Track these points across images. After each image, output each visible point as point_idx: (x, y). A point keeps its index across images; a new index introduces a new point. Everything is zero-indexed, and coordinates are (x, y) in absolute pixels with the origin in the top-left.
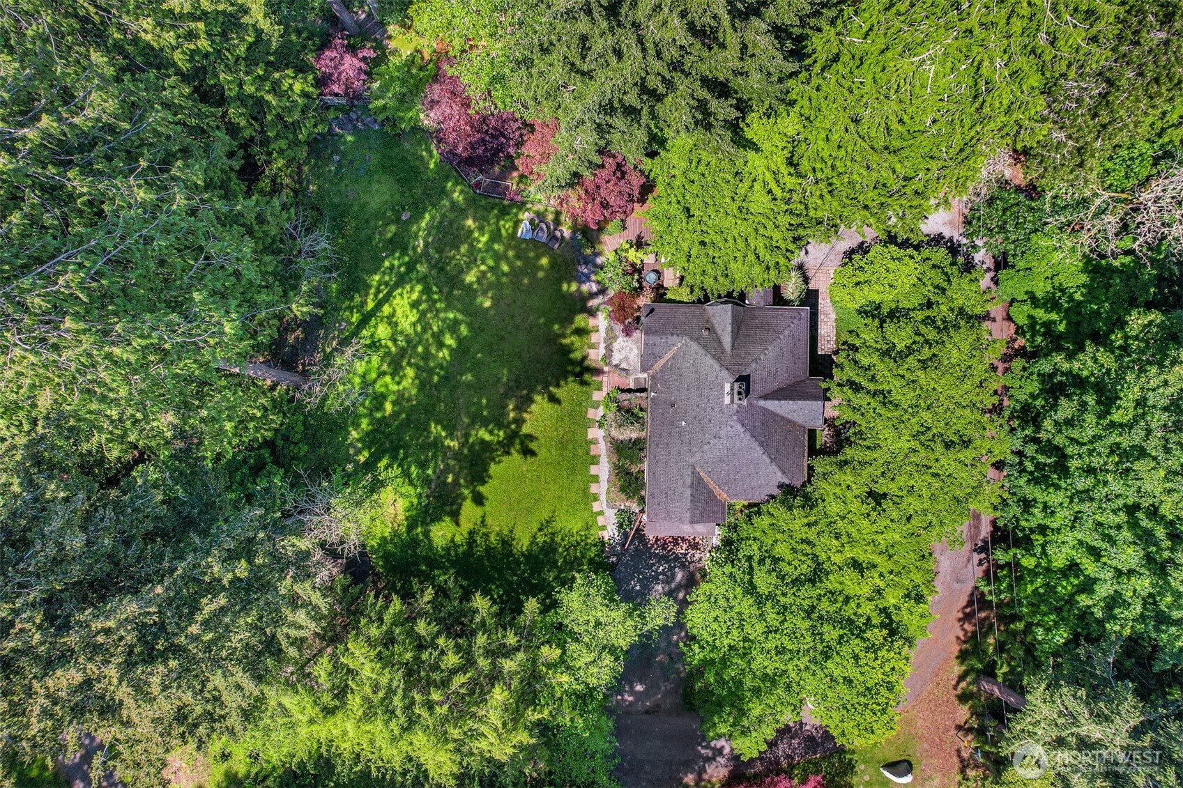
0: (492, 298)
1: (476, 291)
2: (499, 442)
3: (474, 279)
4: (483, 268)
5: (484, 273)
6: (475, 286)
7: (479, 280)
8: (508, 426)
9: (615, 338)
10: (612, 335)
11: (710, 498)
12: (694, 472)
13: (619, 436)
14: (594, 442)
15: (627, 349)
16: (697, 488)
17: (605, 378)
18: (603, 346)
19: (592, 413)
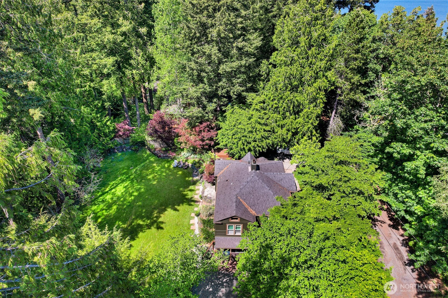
0: (157, 181)
1: (151, 180)
2: (146, 225)
4: (156, 174)
7: (153, 177)
8: (152, 219)
9: (206, 188)
10: (205, 188)
11: (246, 210)
12: (237, 198)
13: (205, 218)
14: (193, 224)
15: (211, 191)
16: (239, 204)
17: (201, 203)
18: (201, 194)
19: (193, 215)
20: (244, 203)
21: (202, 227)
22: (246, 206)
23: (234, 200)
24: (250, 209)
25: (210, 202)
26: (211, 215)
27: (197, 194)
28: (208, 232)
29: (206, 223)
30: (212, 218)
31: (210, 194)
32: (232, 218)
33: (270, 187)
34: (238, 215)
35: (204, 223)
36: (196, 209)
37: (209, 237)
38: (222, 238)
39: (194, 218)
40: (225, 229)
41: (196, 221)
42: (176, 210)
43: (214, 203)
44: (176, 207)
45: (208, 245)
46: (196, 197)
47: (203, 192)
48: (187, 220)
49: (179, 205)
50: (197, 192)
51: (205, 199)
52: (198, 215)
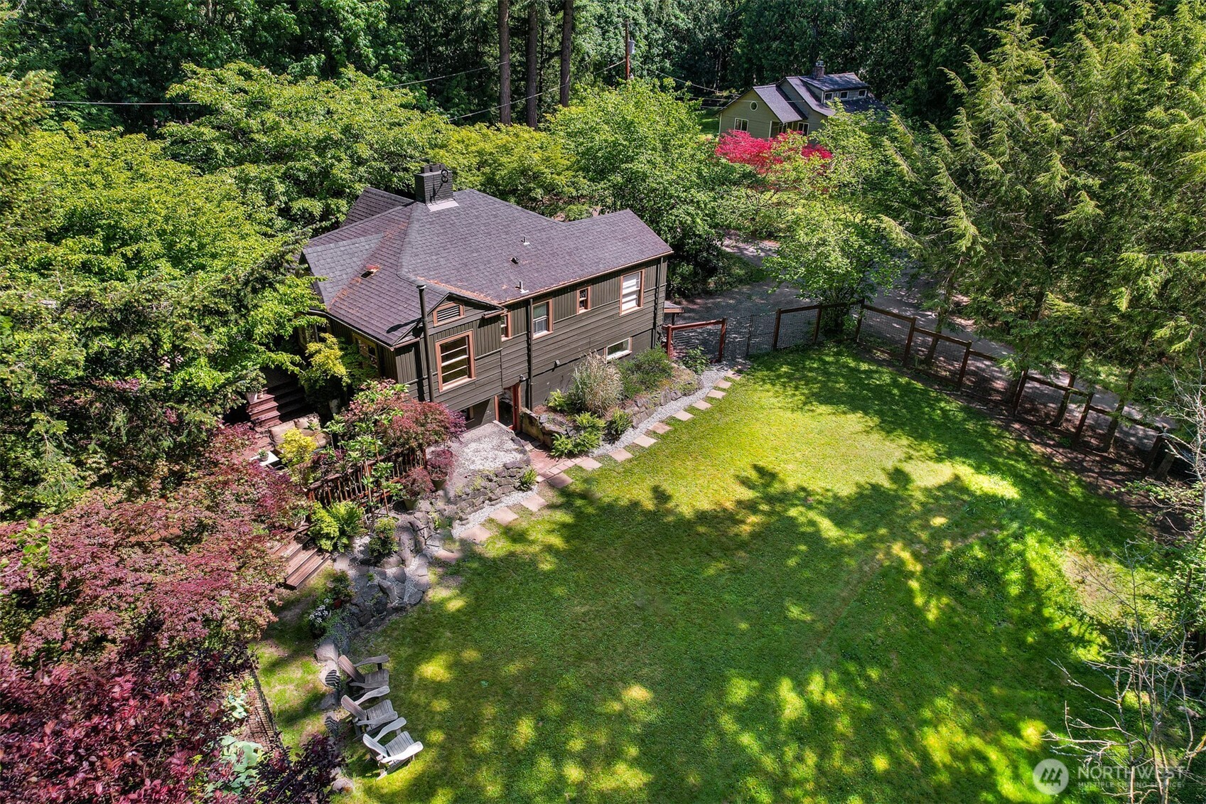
0: (618, 698)
1: (641, 740)
3: (620, 767)
4: (574, 773)
5: (585, 761)
6: (633, 751)
7: (612, 755)
8: (774, 512)
42: (660, 496)
44: (652, 505)
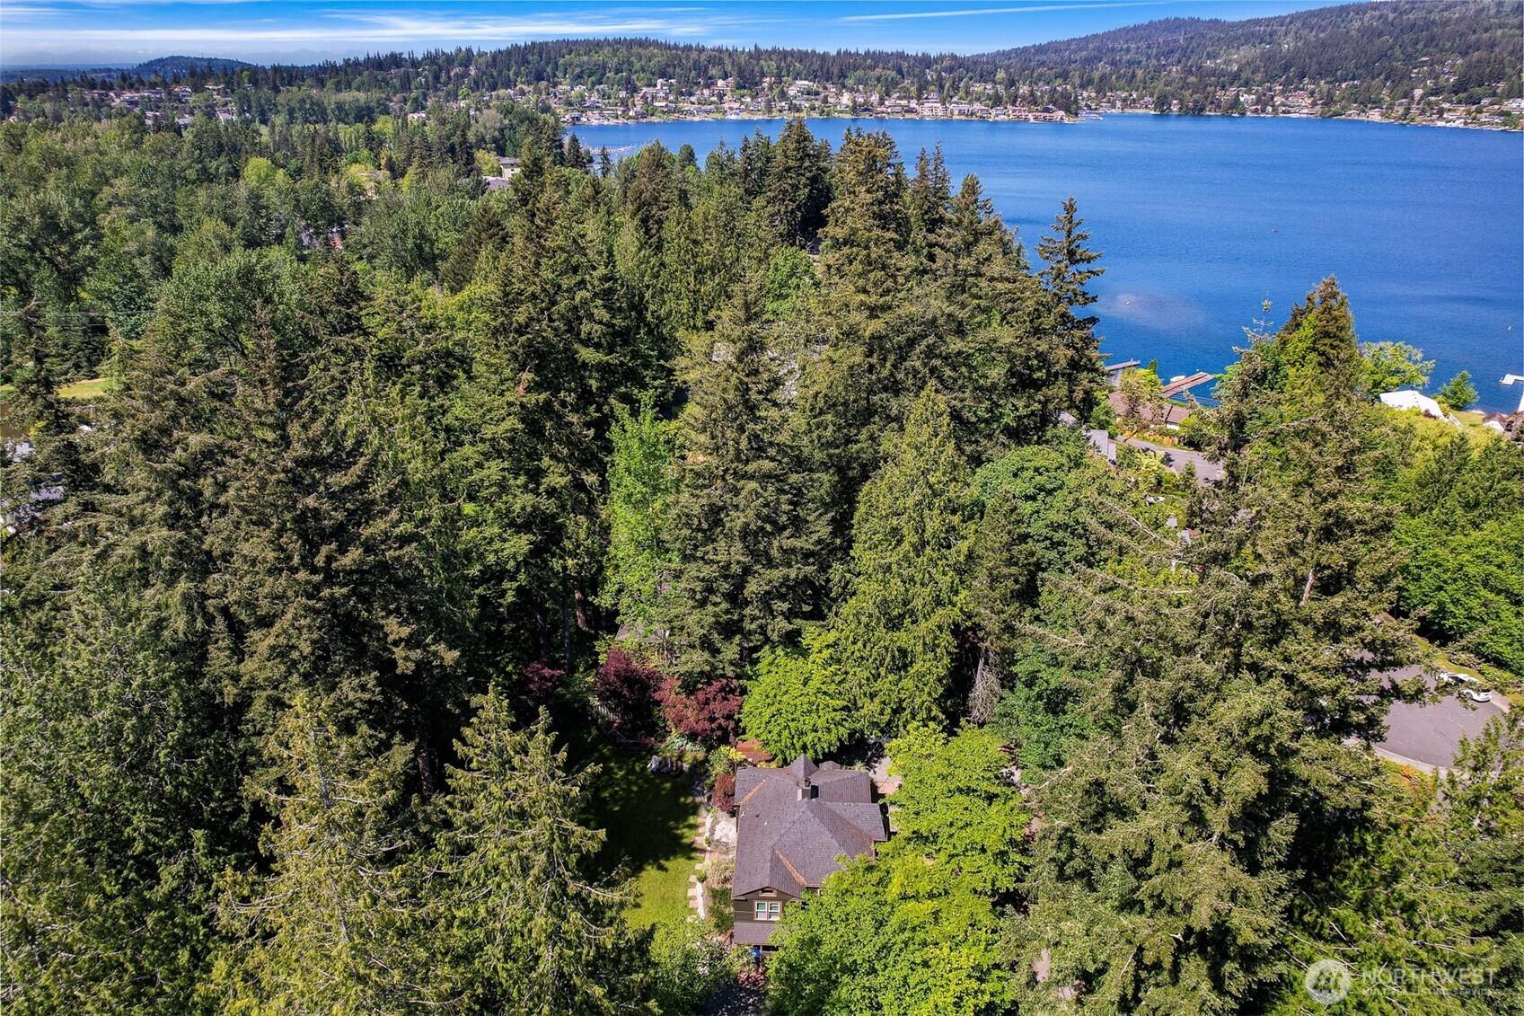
9: (718, 822)
10: (716, 822)
11: (788, 876)
12: (773, 852)
13: (715, 886)
14: (693, 898)
15: (727, 830)
16: (776, 864)
17: (708, 855)
18: (707, 834)
19: (693, 878)
20: (785, 861)
21: (711, 904)
22: (790, 867)
23: (769, 857)
24: (795, 874)
25: (727, 853)
26: (726, 880)
27: (700, 835)
28: (722, 913)
29: (718, 896)
30: (729, 886)
31: (726, 835)
32: (763, 890)
33: (835, 833)
34: (775, 886)
35: (714, 897)
36: (698, 867)
37: (723, 924)
38: (747, 925)
39: (694, 884)
40: (752, 909)
41: (699, 890)
42: (662, 868)
43: (732, 855)
44: (662, 862)
45: (721, 938)
46: (700, 841)
47: (712, 831)
48: (682, 890)
49: (667, 859)
50: (700, 830)
51: (717, 846)
52: (703, 879)
